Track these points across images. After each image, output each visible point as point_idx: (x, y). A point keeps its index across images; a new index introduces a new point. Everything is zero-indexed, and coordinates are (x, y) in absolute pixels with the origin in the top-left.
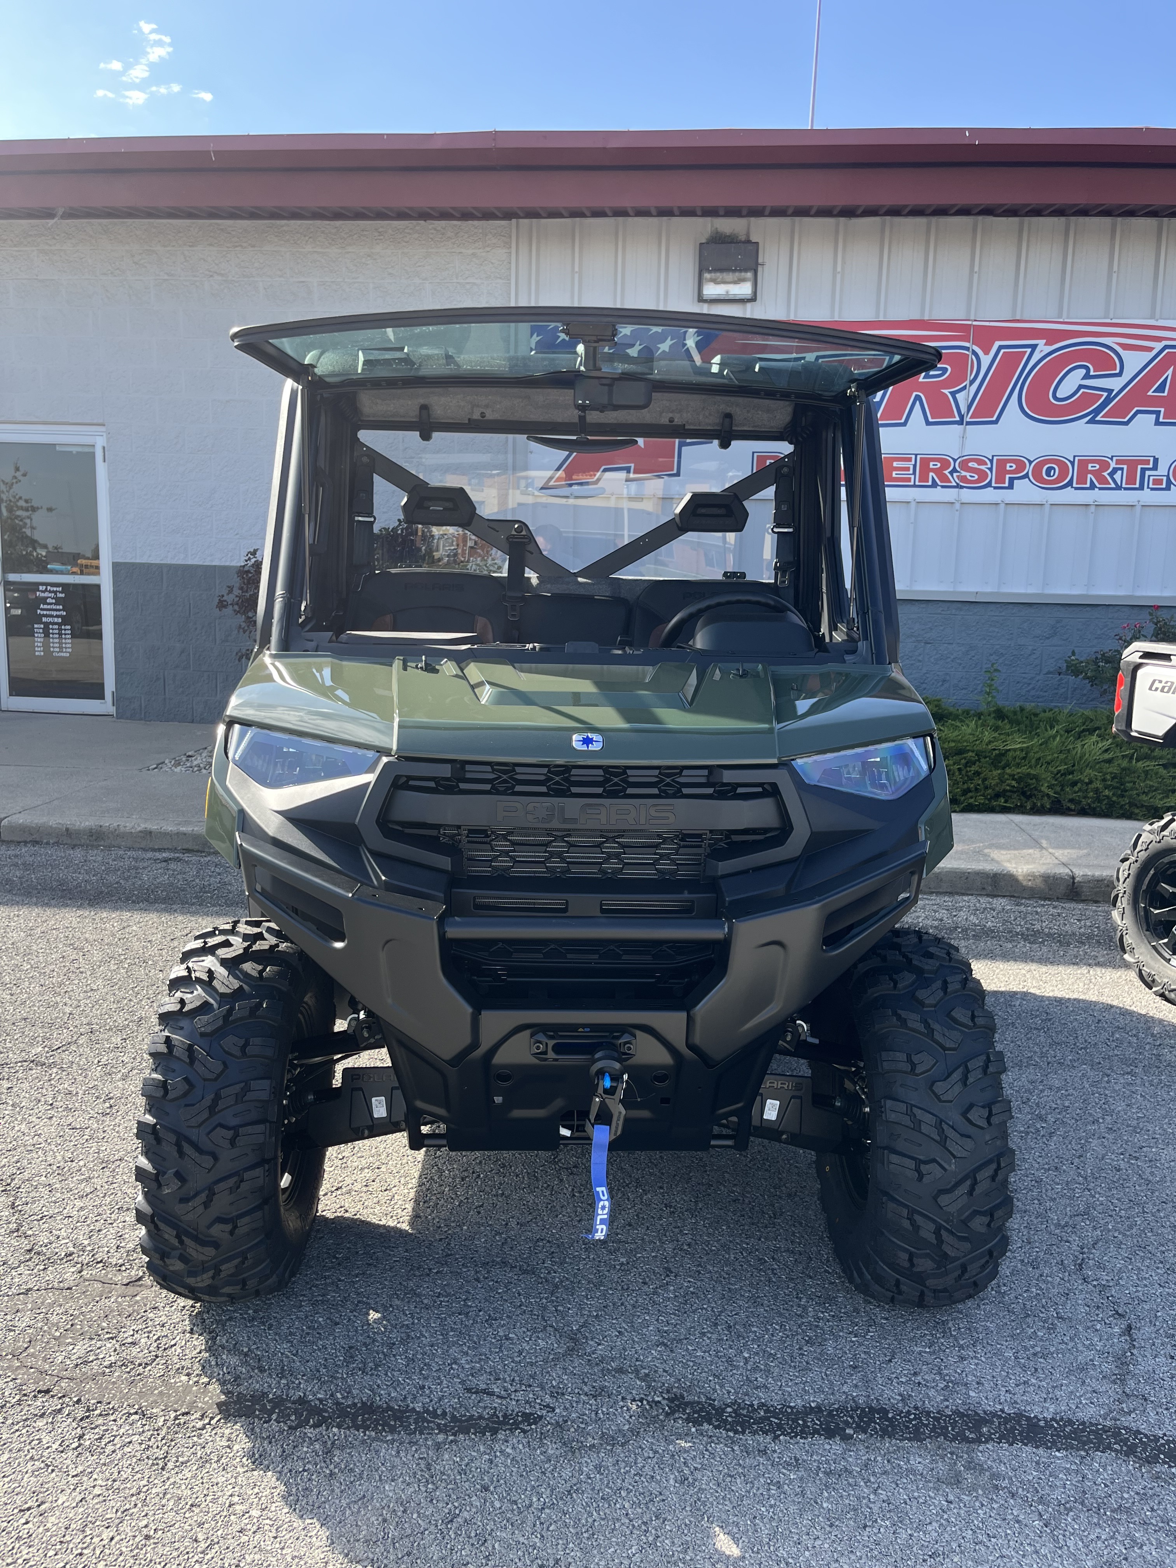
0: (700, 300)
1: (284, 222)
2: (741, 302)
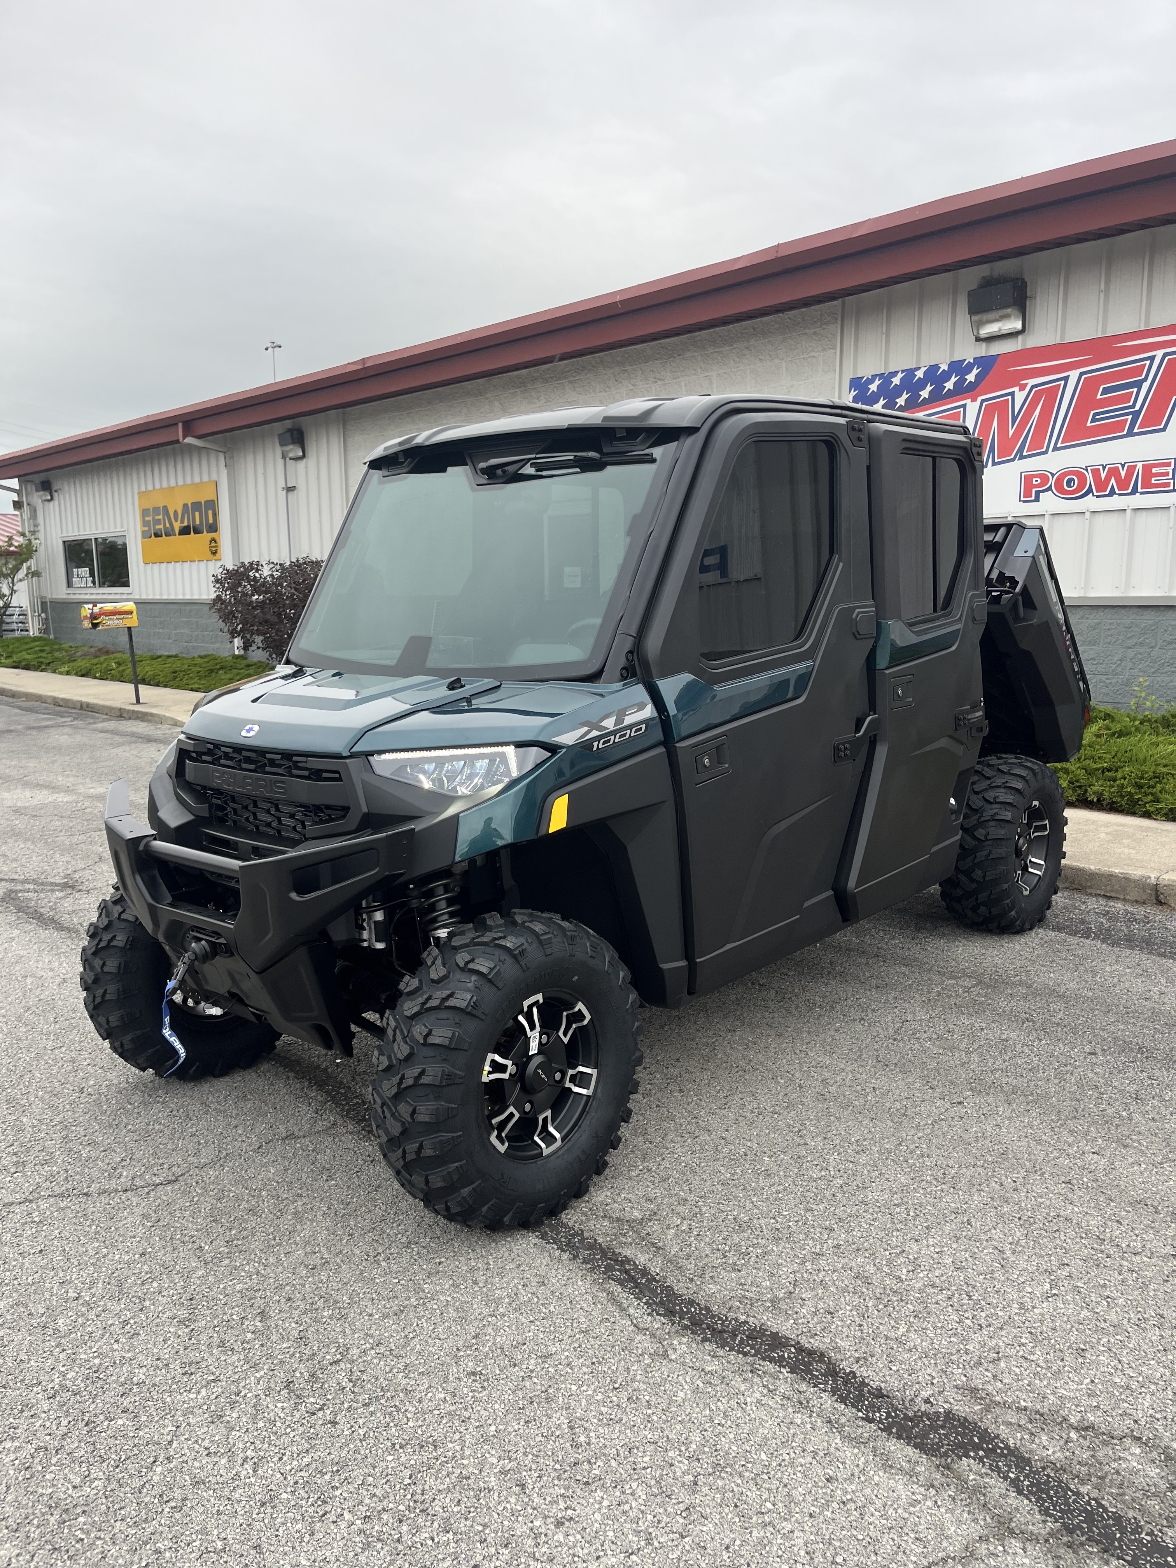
0: (978, 339)
1: (697, 333)
2: (1013, 335)
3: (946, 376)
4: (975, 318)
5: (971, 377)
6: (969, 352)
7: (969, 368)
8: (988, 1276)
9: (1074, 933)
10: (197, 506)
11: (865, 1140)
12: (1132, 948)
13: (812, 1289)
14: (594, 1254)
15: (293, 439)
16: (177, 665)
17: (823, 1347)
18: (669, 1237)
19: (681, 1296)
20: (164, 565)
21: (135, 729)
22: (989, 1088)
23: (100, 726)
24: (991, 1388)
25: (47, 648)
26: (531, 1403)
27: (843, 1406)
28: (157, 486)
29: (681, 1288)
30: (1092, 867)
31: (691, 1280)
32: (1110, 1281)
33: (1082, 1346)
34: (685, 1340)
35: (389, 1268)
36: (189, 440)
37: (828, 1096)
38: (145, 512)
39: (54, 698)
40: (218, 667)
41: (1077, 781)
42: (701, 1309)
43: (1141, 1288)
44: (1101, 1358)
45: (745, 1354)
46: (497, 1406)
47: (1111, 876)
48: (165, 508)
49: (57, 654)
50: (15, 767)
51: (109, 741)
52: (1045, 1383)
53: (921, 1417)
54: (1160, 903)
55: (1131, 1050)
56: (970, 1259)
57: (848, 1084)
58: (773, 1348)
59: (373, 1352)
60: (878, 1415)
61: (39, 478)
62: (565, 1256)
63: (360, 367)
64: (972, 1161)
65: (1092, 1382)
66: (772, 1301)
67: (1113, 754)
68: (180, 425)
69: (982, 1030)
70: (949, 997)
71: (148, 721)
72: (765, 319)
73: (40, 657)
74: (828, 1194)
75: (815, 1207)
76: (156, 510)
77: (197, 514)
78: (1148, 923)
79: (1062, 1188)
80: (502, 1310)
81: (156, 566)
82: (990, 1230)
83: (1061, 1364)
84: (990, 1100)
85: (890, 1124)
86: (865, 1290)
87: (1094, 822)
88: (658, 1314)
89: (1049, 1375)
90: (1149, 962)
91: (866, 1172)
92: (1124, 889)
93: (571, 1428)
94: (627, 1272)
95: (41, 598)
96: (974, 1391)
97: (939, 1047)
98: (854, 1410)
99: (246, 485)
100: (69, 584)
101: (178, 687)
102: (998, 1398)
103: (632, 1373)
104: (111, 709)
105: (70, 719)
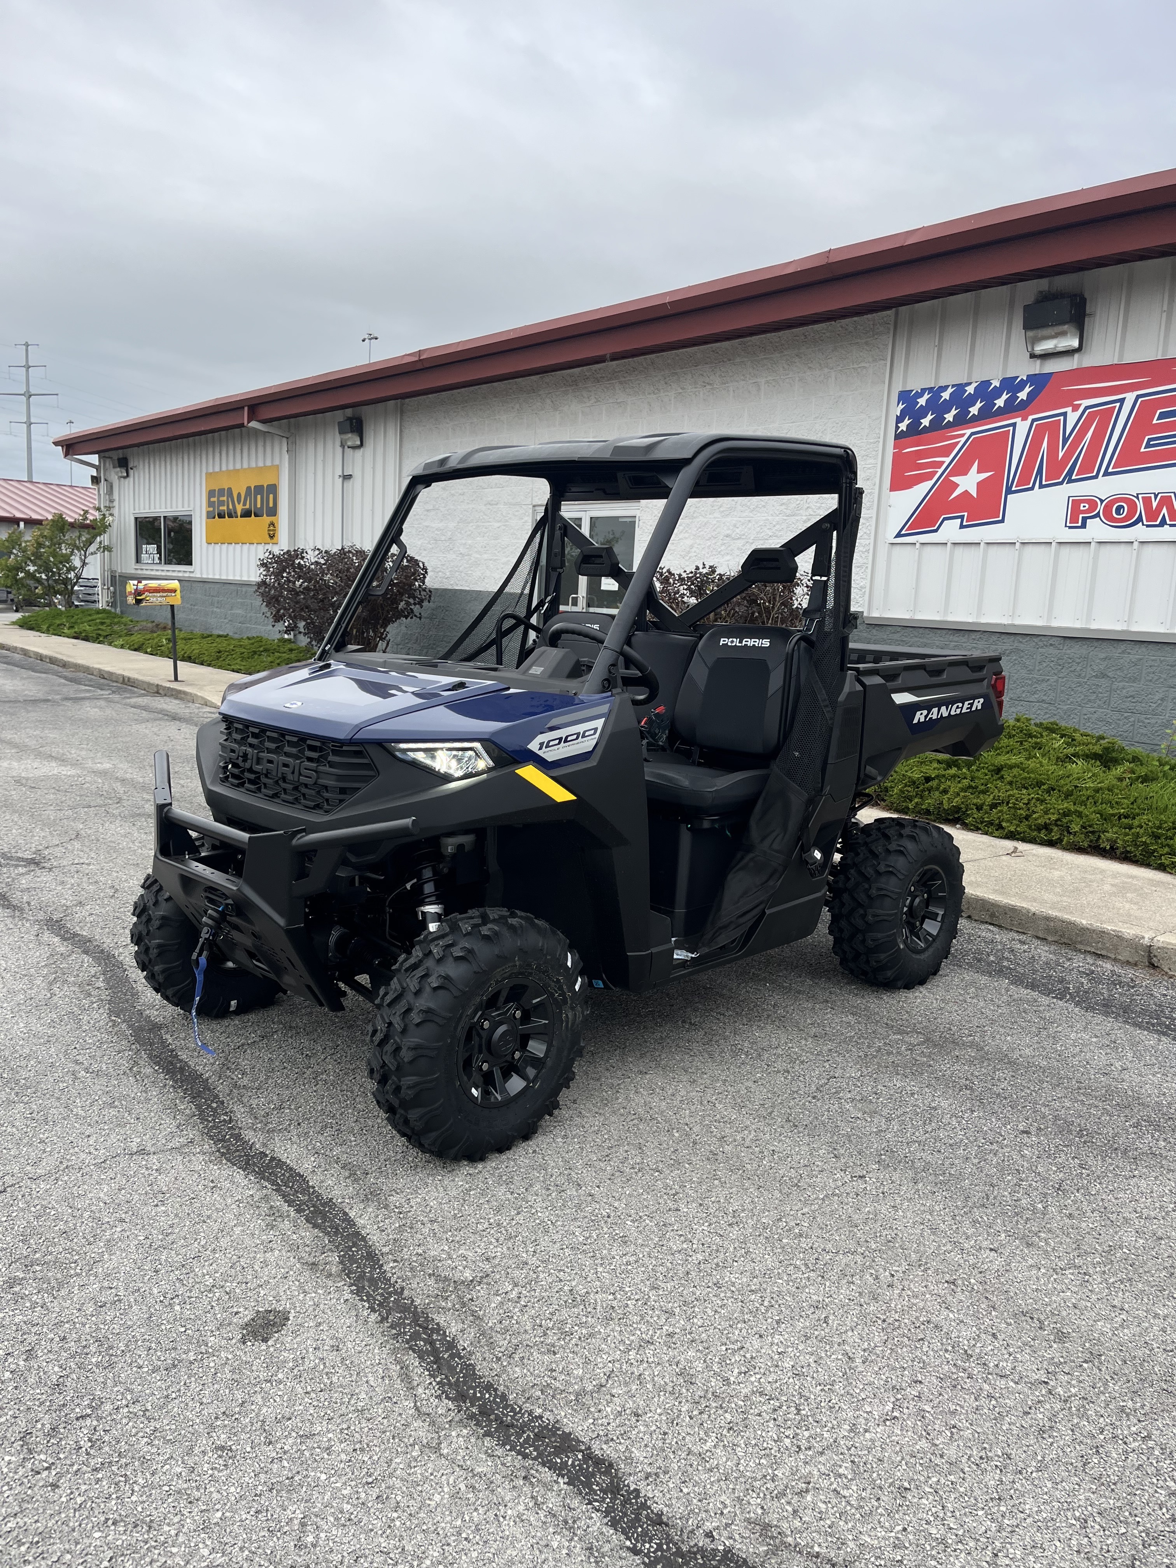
0: (1033, 356)
2: (1069, 353)
3: (997, 392)
4: (1030, 334)
5: (1023, 395)
6: (1023, 368)
7: (1022, 386)
8: (826, 1388)
9: (1048, 992)
10: (259, 489)
11: (743, 1211)
12: (1107, 1014)
13: (626, 1384)
14: (406, 1318)
15: (351, 428)
16: (223, 645)
17: (614, 1455)
18: (493, 1305)
19: (480, 1378)
20: (225, 546)
21: (165, 706)
22: (900, 1162)
23: (133, 701)
24: (786, 1525)
25: (108, 621)
26: (271, 1490)
27: (611, 1532)
28: (224, 468)
29: (484, 1368)
30: (1084, 922)
31: (499, 1359)
32: (962, 1407)
33: (906, 1485)
34: (465, 1431)
35: (182, 1313)
36: (254, 424)
37: (720, 1156)
38: (211, 494)
39: (100, 670)
40: (261, 649)
41: (1090, 826)
42: (496, 1396)
43: (995, 1419)
44: (924, 1501)
45: (525, 1456)
46: (232, 1489)
47: (1103, 933)
48: (230, 489)
49: (116, 628)
50: (35, 736)
51: (136, 717)
52: (850, 1525)
53: (695, 1553)
54: (1153, 966)
55: (1070, 1132)
56: (813, 1365)
57: (747, 1143)
58: (558, 1451)
59: (126, 1410)
60: (647, 1546)
61: (116, 455)
62: (374, 1317)
63: (417, 359)
64: (852, 1246)
65: (905, 1529)
66: (578, 1394)
67: (1132, 799)
68: (246, 409)
69: (913, 1094)
70: (889, 1053)
71: (181, 699)
72: (816, 326)
73: (99, 629)
74: (681, 1272)
75: (663, 1285)
76: (221, 492)
77: (259, 497)
78: (1133, 987)
79: (942, 1289)
80: (280, 1376)
81: (217, 547)
82: (846, 1332)
83: (876, 1504)
84: (896, 1176)
85: (777, 1194)
86: (684, 1390)
87: (1102, 871)
88: (447, 1398)
89: (858, 1516)
90: (1120, 1031)
91: (731, 1249)
92: (1116, 948)
93: (303, 1525)
94: (432, 1343)
95: (112, 572)
96: (767, 1526)
97: (859, 1110)
98: (623, 1537)
99: (306, 469)
100: (138, 560)
101: (220, 667)
102: (790, 1540)
103: (393, 1465)
104: (149, 684)
105: (110, 692)
